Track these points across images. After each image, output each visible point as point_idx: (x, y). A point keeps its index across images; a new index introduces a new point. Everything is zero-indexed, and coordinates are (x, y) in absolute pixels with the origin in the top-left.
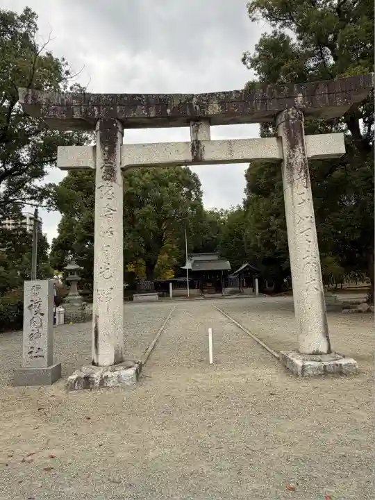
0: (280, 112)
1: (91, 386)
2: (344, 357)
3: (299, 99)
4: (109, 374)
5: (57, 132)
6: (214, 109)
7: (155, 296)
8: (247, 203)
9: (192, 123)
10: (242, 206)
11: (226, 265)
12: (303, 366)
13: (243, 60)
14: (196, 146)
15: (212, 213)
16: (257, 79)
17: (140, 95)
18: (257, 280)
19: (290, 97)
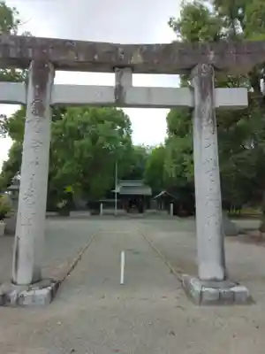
0: (194, 66)
1: (7, 303)
2: (238, 284)
3: (212, 56)
4: (25, 293)
5: (9, 71)
6: (137, 59)
7: (87, 214)
8: (168, 142)
9: (117, 69)
10: (164, 143)
11: (148, 191)
12: (201, 292)
13: (170, 23)
14: (119, 90)
15: (140, 148)
16: (180, 39)
17: (71, 41)
18: (172, 205)
19: (203, 54)
